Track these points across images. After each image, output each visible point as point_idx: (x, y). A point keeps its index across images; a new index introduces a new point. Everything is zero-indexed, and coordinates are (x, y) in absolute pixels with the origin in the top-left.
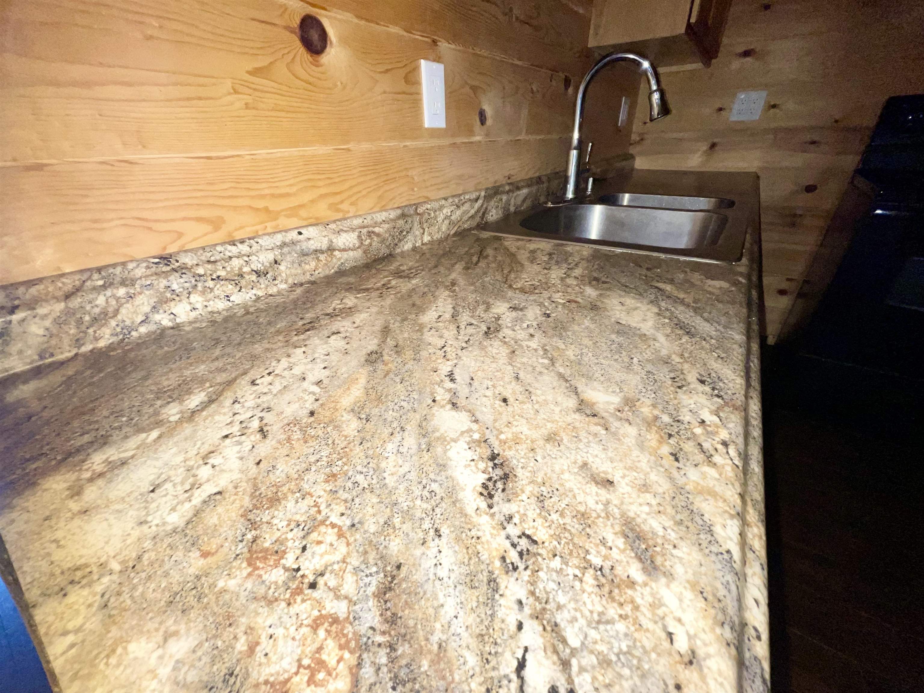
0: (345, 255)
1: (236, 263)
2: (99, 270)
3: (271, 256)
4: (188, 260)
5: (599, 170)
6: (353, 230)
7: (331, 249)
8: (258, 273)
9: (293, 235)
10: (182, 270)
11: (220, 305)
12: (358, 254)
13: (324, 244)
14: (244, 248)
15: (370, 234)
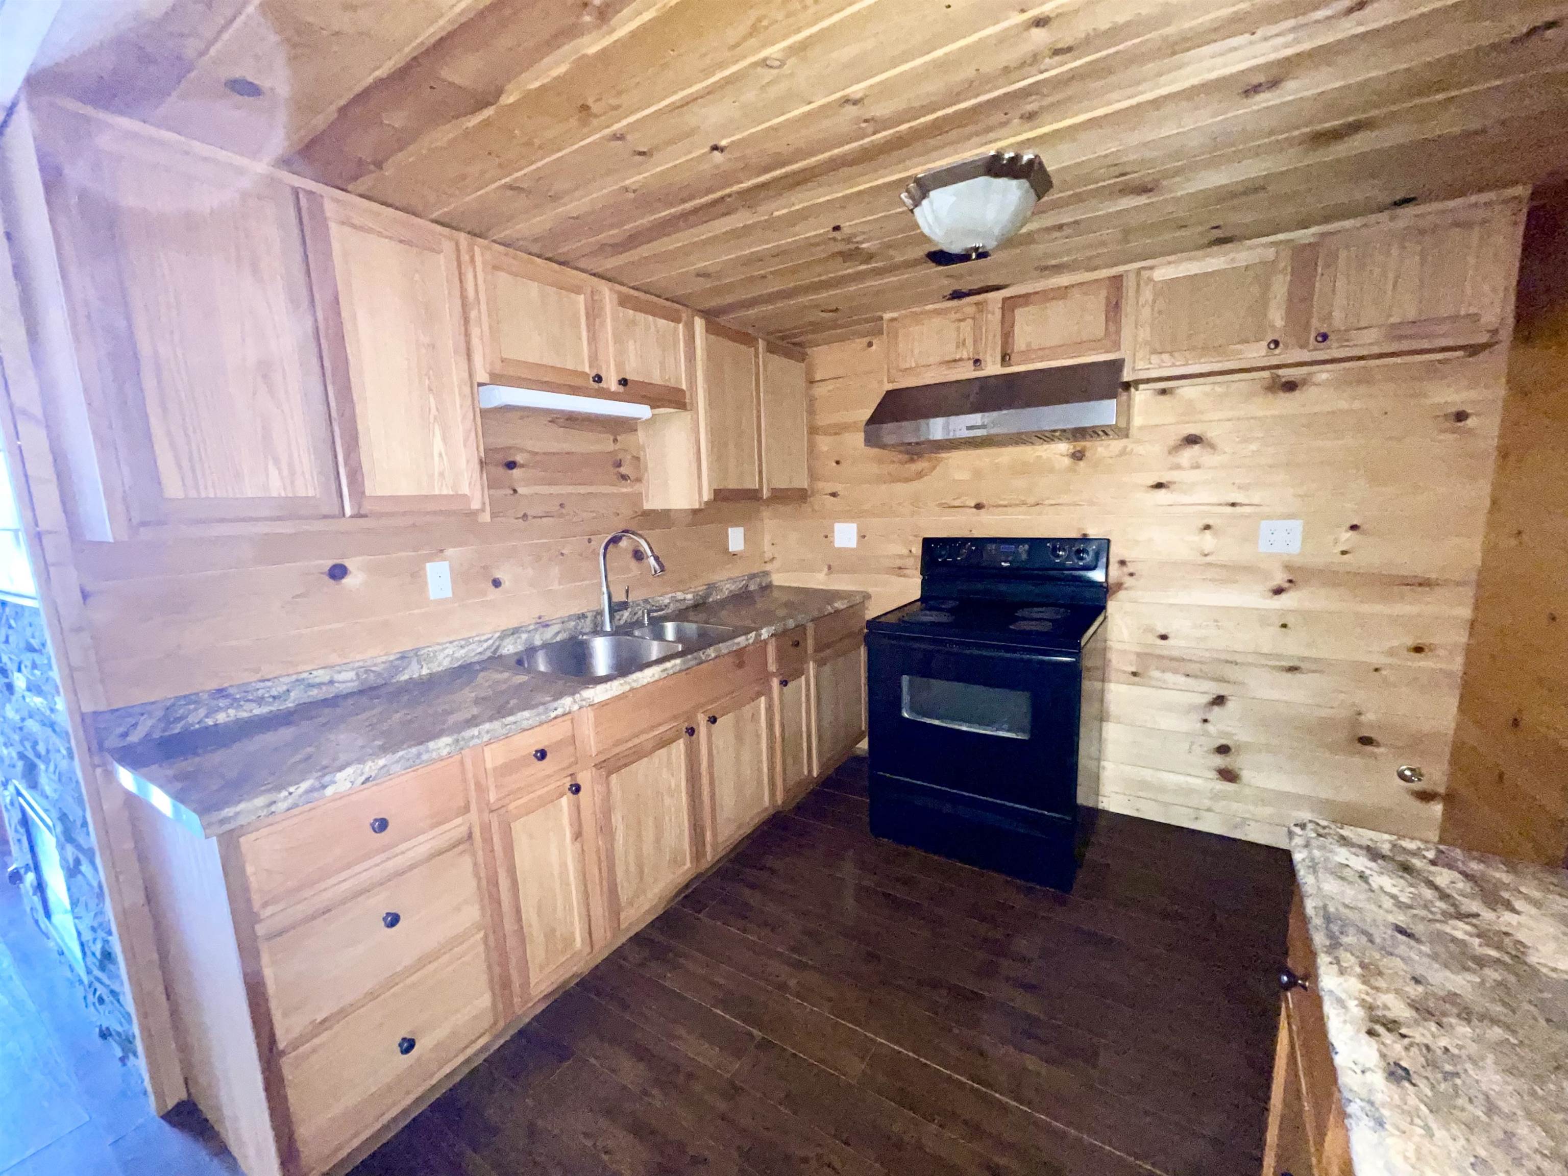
0: (344, 686)
1: (260, 693)
2: (185, 697)
3: (285, 688)
4: (231, 691)
5: (690, 596)
6: (353, 669)
7: (331, 682)
8: (274, 697)
9: (305, 675)
10: (226, 696)
11: (245, 715)
12: (356, 684)
13: (327, 679)
14: (269, 684)
15: (366, 672)
